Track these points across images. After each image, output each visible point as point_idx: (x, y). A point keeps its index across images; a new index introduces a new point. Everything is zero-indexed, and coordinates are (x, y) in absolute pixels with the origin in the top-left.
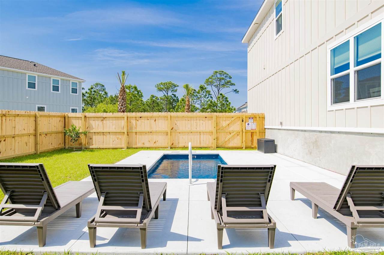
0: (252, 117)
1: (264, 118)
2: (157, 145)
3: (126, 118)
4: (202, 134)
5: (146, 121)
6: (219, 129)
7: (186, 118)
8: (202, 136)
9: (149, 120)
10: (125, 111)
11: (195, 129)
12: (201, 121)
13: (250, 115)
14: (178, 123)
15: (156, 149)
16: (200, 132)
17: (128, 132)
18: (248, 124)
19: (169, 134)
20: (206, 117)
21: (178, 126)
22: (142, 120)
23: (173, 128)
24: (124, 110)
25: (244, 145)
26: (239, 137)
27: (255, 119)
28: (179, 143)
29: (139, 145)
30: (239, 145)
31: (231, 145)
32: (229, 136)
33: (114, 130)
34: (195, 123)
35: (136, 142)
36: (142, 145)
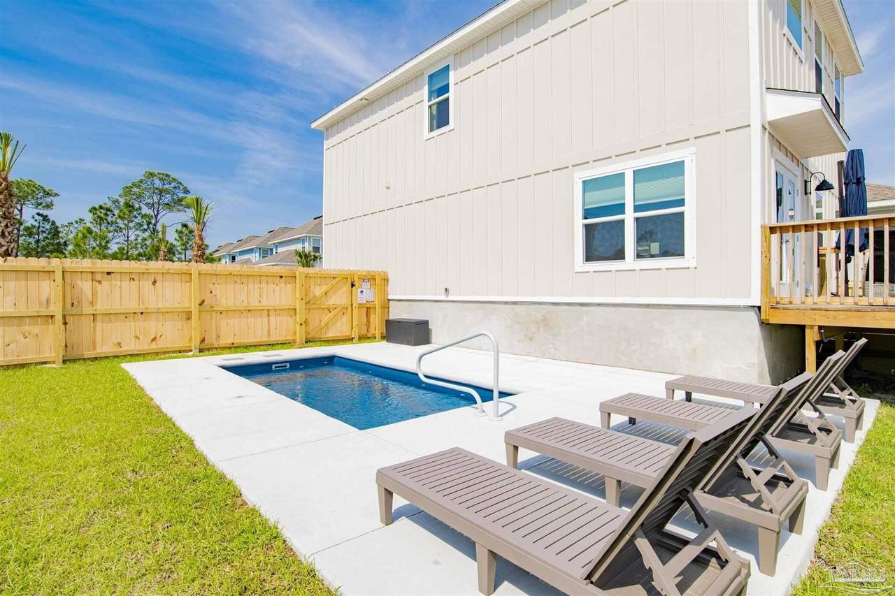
0: (368, 277)
1: (386, 280)
2: (161, 345)
3: (59, 276)
4: (272, 313)
5: (126, 284)
6: (309, 302)
7: (236, 279)
8: (272, 319)
9: (136, 282)
10: (12, 251)
11: (257, 304)
12: (272, 286)
13: (365, 273)
14: (217, 289)
15: (159, 357)
16: (269, 310)
17: (64, 316)
18: (362, 292)
19: (195, 316)
20: (281, 277)
21: (216, 296)
22: (115, 281)
23: (203, 301)
24: (10, 250)
25: (355, 334)
26: (346, 319)
27: (373, 282)
28: (219, 337)
29: (102, 350)
30: (346, 335)
31: (331, 334)
32: (326, 318)
33: (12, 310)
34: (257, 291)
35: (94, 342)
36: (113, 350)
